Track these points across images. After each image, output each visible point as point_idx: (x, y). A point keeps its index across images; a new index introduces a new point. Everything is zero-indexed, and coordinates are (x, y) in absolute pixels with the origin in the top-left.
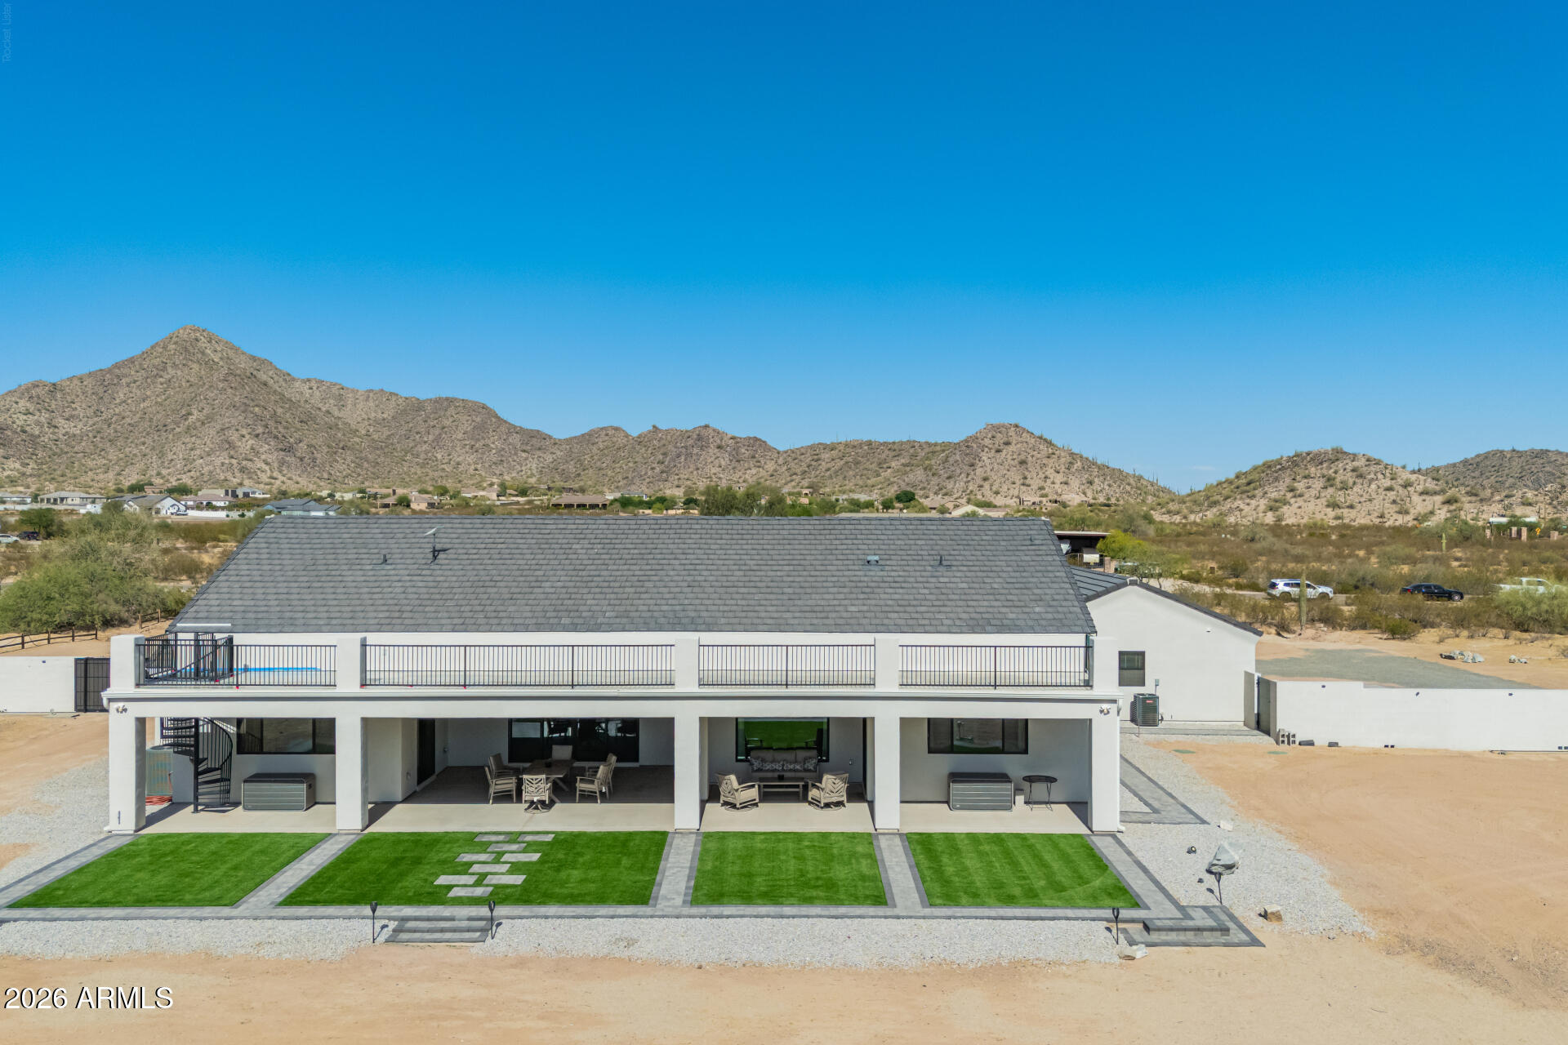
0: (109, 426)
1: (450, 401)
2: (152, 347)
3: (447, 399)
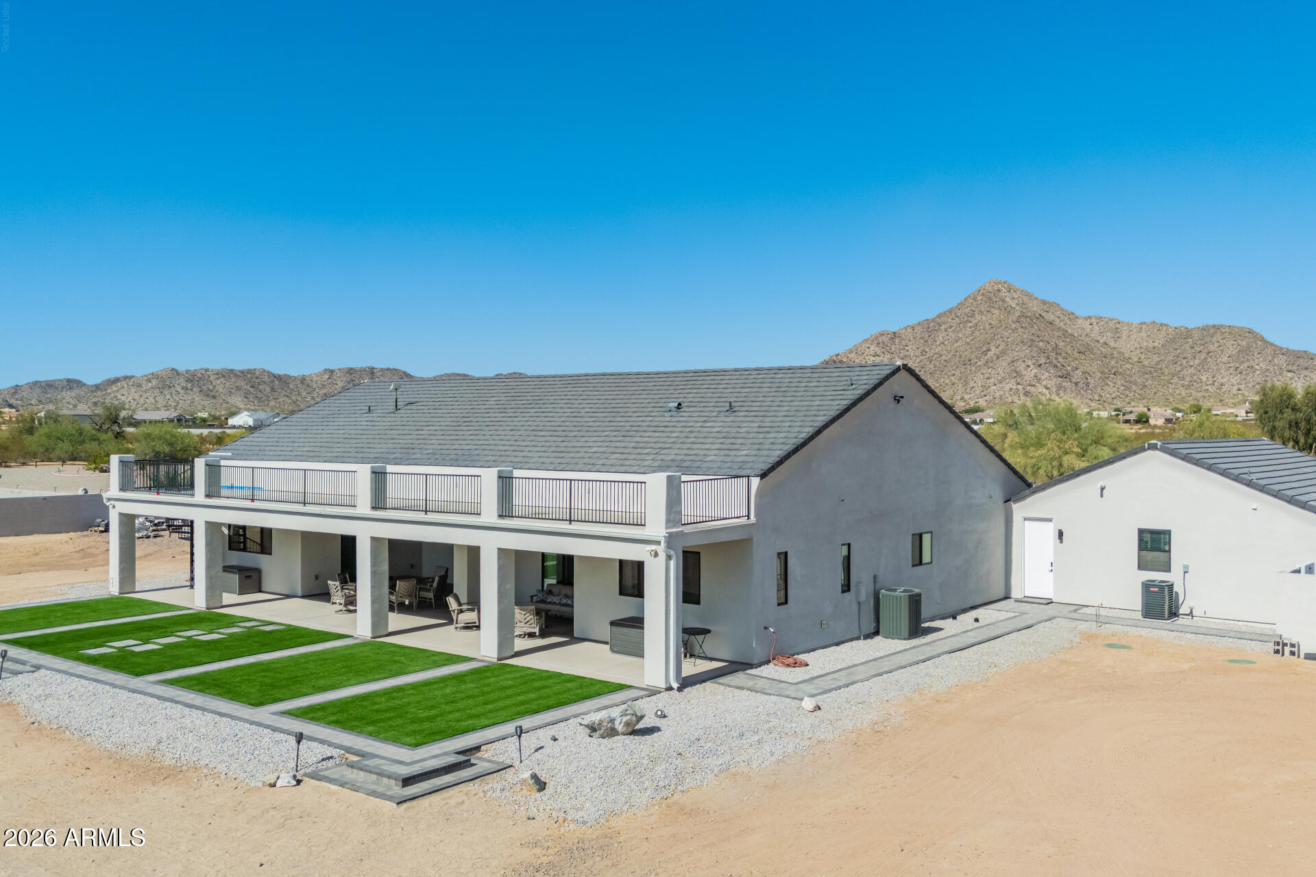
0: (931, 362)
1: (1217, 328)
2: (966, 299)
3: (1214, 326)
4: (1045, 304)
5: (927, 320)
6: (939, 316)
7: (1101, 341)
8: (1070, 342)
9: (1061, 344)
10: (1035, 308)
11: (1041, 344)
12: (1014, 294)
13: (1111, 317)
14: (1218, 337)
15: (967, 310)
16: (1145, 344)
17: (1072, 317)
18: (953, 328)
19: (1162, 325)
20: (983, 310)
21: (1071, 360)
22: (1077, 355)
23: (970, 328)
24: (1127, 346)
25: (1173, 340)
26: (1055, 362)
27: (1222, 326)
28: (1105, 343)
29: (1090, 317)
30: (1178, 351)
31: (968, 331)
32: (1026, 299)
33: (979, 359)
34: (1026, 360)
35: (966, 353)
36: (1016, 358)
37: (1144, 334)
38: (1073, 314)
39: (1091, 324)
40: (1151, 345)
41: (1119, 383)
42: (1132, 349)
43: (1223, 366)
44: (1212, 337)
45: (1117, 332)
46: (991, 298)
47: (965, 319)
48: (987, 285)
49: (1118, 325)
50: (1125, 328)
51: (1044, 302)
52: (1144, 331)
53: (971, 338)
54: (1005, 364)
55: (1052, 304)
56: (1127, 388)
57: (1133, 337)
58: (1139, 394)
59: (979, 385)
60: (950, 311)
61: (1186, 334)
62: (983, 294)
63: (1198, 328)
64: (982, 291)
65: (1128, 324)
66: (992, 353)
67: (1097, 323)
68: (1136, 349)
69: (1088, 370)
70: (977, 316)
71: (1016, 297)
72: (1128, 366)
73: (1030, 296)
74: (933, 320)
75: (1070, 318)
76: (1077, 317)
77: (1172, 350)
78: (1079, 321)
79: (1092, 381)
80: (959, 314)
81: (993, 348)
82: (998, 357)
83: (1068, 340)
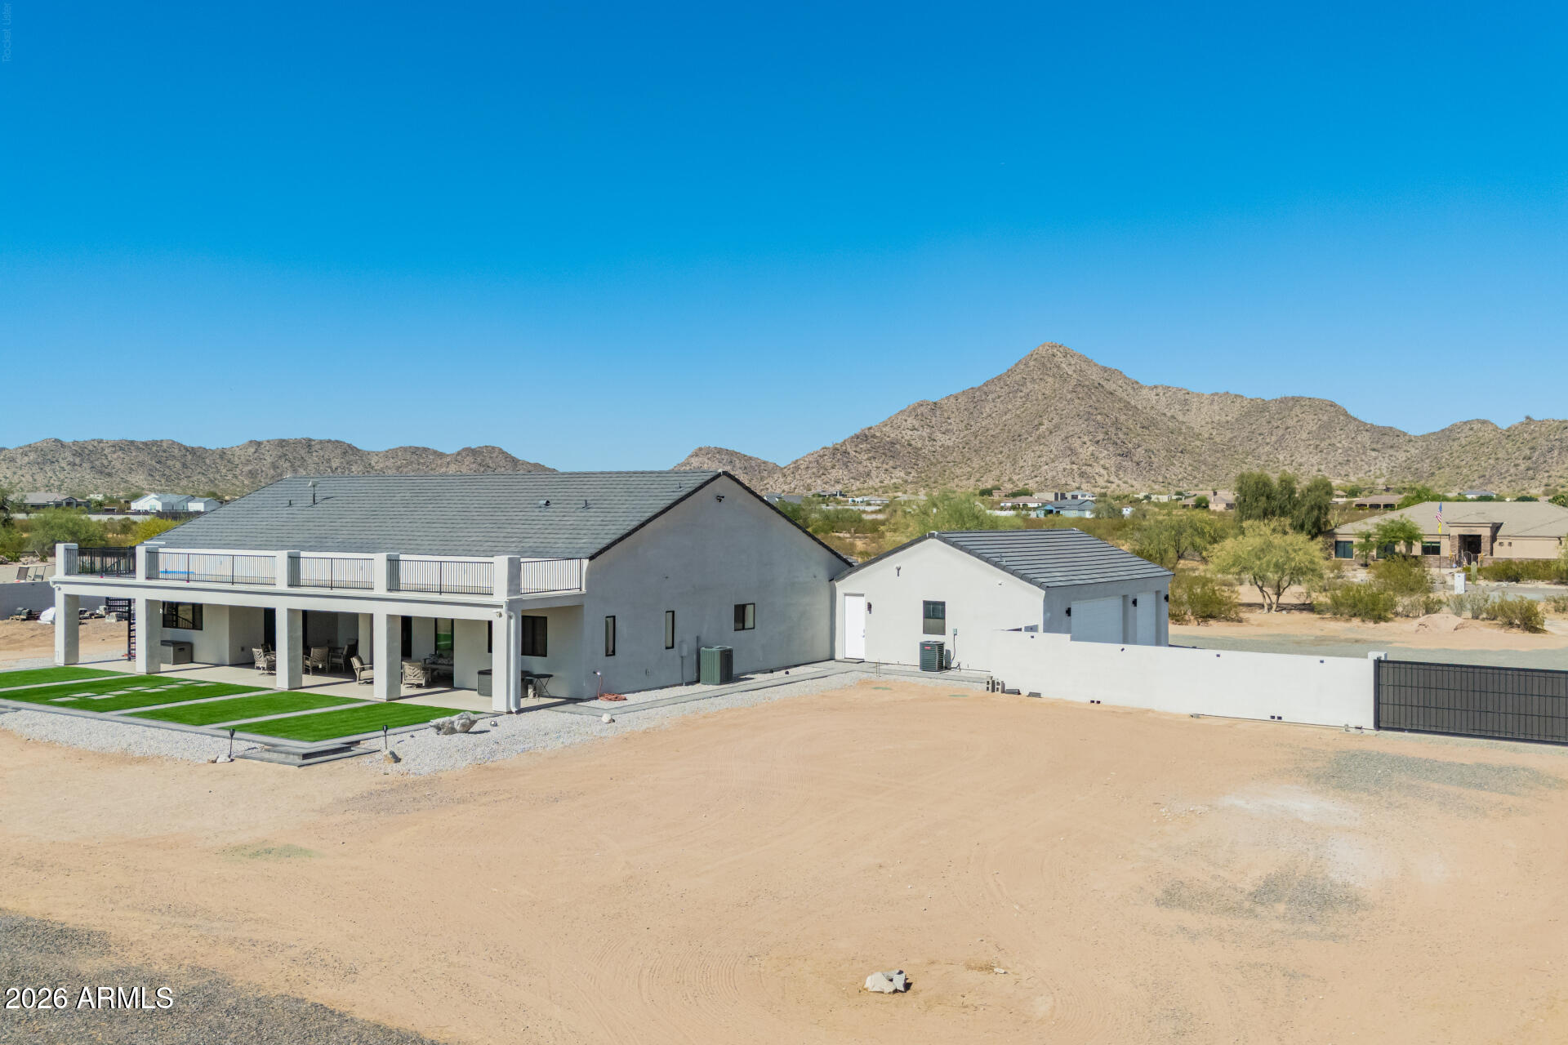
0: (976, 438)
1: (1296, 400)
2: (1017, 365)
3: (1293, 398)
4: (1106, 372)
5: (972, 388)
6: (986, 385)
7: (1169, 414)
8: (1133, 415)
9: (1123, 418)
10: (1095, 376)
11: (1099, 417)
12: (1071, 359)
13: (1180, 386)
14: (1297, 410)
15: (1018, 378)
16: (1218, 418)
17: (1136, 386)
18: (1002, 398)
19: (1236, 396)
20: (1035, 377)
21: (1133, 435)
22: (1140, 431)
23: (1021, 398)
24: (1198, 420)
25: (1248, 414)
26: (1114, 437)
27: (1302, 398)
28: (1173, 417)
29: (1156, 387)
30: (1254, 427)
31: (1019, 402)
32: (1084, 366)
33: (1030, 434)
34: (1082, 435)
35: (1016, 427)
36: (1071, 434)
37: (1216, 407)
38: (1137, 383)
39: (1157, 395)
40: (1224, 419)
41: (1187, 462)
42: (1203, 423)
43: (1302, 443)
44: (1291, 410)
45: (1186, 404)
46: (1044, 363)
47: (1016, 387)
48: (1041, 348)
49: (1187, 396)
50: (1195, 400)
51: (1105, 369)
52: (1215, 403)
53: (1022, 410)
54: (1058, 440)
55: (1114, 371)
56: (1196, 469)
57: (1204, 410)
58: (1209, 476)
59: (1030, 464)
60: (999, 378)
61: (1261, 407)
62: (1035, 360)
63: (1276, 400)
64: (1035, 356)
65: (1198, 395)
66: (1044, 427)
67: (1164, 394)
68: (1207, 423)
69: (1151, 447)
70: (1028, 384)
71: (1073, 362)
72: (1198, 443)
73: (1087, 361)
74: (979, 389)
75: (1133, 388)
76: (1141, 387)
77: (1246, 425)
78: (1144, 392)
79: (1157, 460)
80: (1008, 383)
81: (1046, 422)
82: (1051, 432)
83: (1130, 413)
